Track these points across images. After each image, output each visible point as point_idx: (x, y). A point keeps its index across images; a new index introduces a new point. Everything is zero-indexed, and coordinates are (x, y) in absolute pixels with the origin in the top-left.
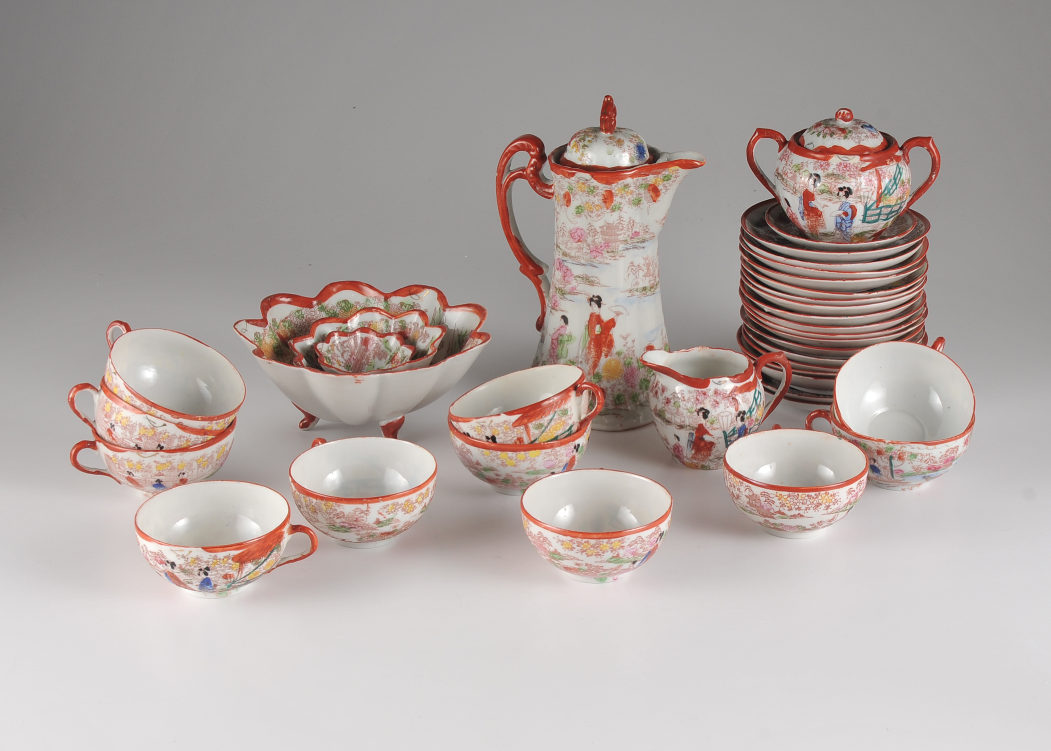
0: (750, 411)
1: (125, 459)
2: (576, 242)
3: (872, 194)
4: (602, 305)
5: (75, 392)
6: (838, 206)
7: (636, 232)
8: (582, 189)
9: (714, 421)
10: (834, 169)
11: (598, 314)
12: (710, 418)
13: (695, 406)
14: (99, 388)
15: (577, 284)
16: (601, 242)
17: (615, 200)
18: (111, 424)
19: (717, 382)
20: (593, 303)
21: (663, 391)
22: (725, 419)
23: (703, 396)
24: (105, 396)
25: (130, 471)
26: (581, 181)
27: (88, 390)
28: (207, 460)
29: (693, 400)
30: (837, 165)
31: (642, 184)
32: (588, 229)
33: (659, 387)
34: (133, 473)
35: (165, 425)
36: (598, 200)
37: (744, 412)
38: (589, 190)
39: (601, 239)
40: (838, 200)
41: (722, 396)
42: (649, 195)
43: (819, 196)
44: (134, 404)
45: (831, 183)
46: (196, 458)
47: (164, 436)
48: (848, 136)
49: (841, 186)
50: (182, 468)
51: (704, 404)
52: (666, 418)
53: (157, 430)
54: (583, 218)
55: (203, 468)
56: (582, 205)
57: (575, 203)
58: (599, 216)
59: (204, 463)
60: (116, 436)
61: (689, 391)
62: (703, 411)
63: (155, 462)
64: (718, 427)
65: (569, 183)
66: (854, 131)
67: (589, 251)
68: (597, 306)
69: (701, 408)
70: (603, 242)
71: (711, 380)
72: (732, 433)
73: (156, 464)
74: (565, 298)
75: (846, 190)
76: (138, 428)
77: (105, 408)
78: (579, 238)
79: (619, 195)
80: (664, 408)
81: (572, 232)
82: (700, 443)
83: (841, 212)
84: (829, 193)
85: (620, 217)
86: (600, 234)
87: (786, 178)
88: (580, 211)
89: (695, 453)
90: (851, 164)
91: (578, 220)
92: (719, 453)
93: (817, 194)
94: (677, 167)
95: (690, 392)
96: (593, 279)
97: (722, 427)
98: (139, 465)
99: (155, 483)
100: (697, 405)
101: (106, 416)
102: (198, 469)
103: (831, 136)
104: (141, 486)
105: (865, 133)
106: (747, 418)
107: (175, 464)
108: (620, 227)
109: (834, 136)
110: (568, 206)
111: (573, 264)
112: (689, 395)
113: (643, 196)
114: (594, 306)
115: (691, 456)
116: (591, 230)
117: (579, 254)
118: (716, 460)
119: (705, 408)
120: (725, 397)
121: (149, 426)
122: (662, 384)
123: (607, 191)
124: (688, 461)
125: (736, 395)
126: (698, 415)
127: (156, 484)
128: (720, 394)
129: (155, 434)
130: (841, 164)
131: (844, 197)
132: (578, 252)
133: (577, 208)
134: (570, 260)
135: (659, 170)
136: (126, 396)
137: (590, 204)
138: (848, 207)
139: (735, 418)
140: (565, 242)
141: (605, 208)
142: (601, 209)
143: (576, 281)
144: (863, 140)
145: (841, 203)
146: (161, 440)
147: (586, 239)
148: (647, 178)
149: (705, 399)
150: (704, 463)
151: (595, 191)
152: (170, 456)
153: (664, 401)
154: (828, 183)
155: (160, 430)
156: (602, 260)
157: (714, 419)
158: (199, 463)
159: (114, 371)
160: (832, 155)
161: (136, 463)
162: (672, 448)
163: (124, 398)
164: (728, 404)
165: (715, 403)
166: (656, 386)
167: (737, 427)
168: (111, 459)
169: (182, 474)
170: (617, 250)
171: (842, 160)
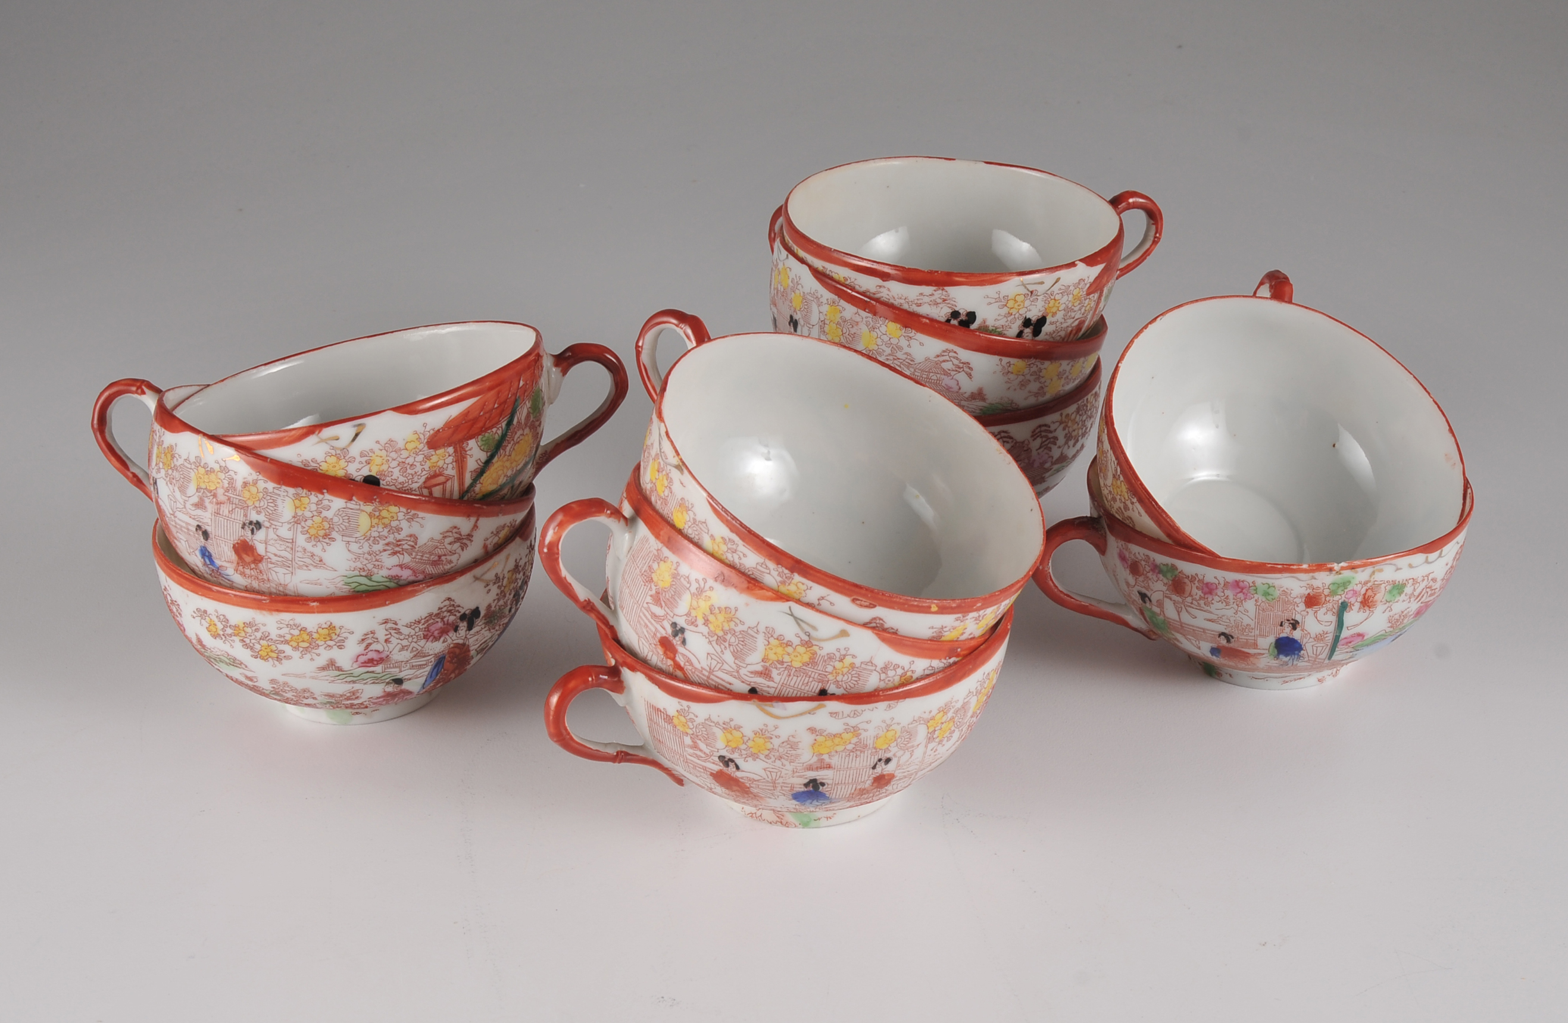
1: (717, 724)
5: (561, 525)
14: (627, 510)
18: (674, 625)
24: (652, 538)
25: (728, 755)
27: (603, 519)
28: (953, 718)
34: (740, 762)
35: (844, 634)
44: (737, 561)
46: (927, 716)
47: (838, 665)
50: (885, 746)
53: (821, 648)
55: (940, 742)
59: (944, 726)
60: (689, 661)
63: (812, 730)
73: (813, 736)
76: (761, 641)
77: (654, 576)
98: (760, 741)
99: (803, 789)
101: (657, 599)
102: (926, 747)
104: (756, 796)
107: (869, 735)
121: (797, 636)
127: (803, 792)
129: (813, 662)
136: (712, 537)
146: (830, 677)
152: (856, 714)
155: (829, 648)
158: (931, 730)
159: (675, 461)
161: (751, 735)
163: (707, 543)
168: (669, 719)
169: (882, 763)
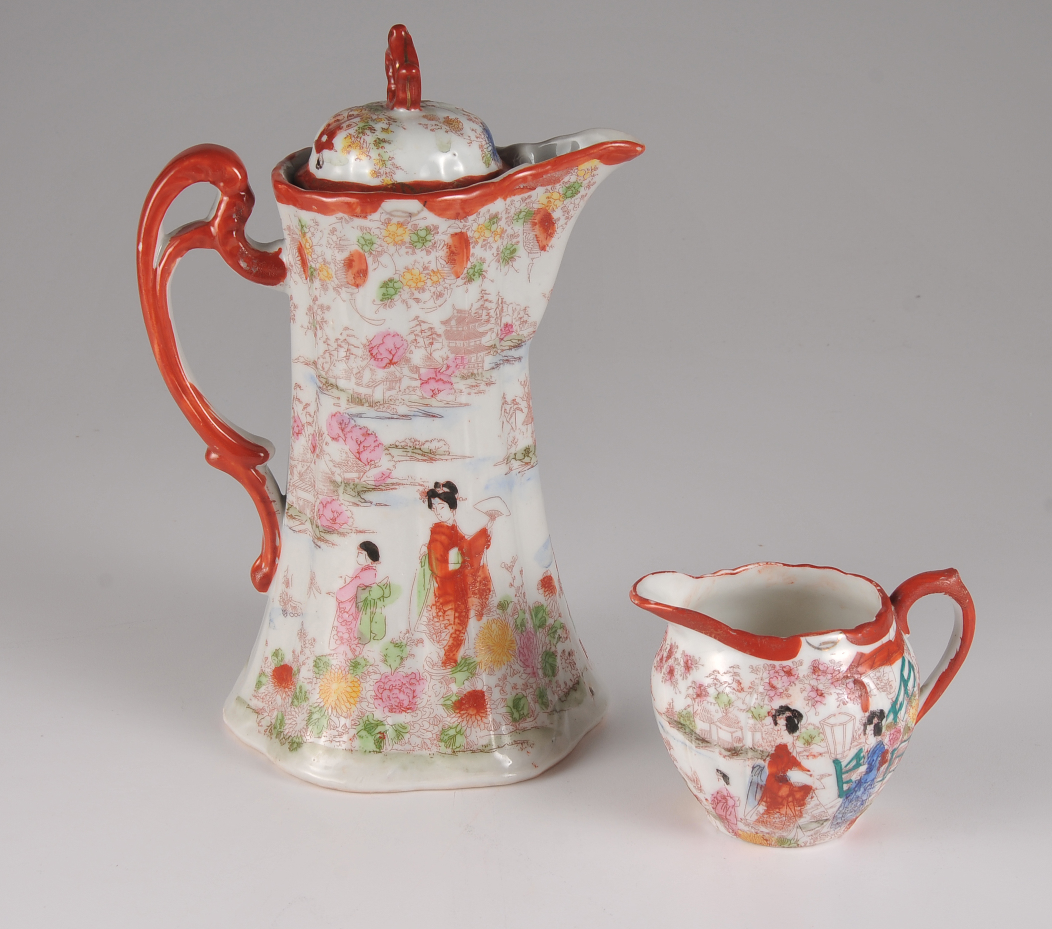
0: (895, 709)
2: (384, 367)
4: (459, 504)
7: (506, 325)
8: (397, 239)
9: (812, 738)
11: (450, 523)
12: (803, 730)
13: (766, 702)
15: (393, 463)
16: (448, 358)
17: (473, 254)
19: (817, 645)
20: (436, 501)
21: (688, 667)
22: (838, 731)
23: (785, 678)
26: (395, 220)
29: (761, 689)
31: (521, 212)
32: (412, 332)
33: (676, 659)
36: (436, 258)
37: (882, 712)
38: (415, 238)
39: (446, 349)
41: (829, 676)
42: (531, 235)
51: (789, 696)
52: (698, 731)
54: (399, 306)
56: (396, 278)
57: (376, 276)
58: (440, 295)
61: (751, 667)
62: (788, 714)
64: (821, 750)
65: (362, 228)
67: (418, 383)
68: (446, 505)
69: (781, 707)
70: (452, 356)
71: (803, 639)
72: (854, 763)
74: (366, 502)
78: (391, 357)
79: (480, 241)
80: (690, 709)
81: (374, 344)
82: (780, 788)
85: (483, 292)
86: (443, 337)
88: (391, 291)
89: (767, 812)
91: (385, 313)
92: (823, 809)
94: (596, 162)
95: (754, 670)
96: (432, 446)
97: (833, 751)
100: (771, 699)
106: (889, 727)
108: (484, 317)
110: (357, 286)
111: (380, 418)
112: (753, 677)
113: (520, 239)
114: (441, 505)
115: (755, 817)
116: (422, 331)
117: (393, 392)
118: (814, 825)
119: (792, 707)
120: (838, 680)
122: (684, 652)
123: (456, 234)
124: (746, 829)
125: (861, 674)
126: (776, 724)
128: (825, 672)
132: (390, 389)
133: (385, 285)
134: (372, 412)
135: (557, 174)
137: (416, 272)
139: (862, 728)
140: (355, 371)
141: (453, 277)
142: (444, 279)
143: (389, 457)
147: (408, 355)
148: (530, 197)
149: (790, 685)
150: (785, 834)
151: (429, 237)
153: (691, 691)
156: (451, 398)
157: (814, 733)
162: (709, 799)
164: (846, 697)
165: (813, 694)
166: (669, 657)
167: (866, 748)
170: (480, 370)
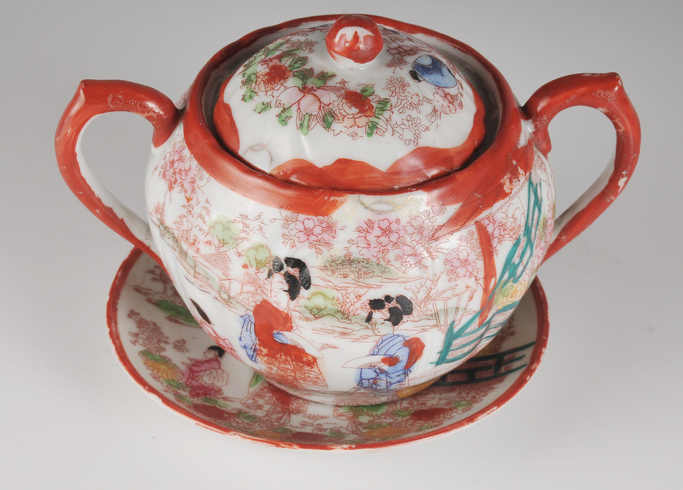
3: (471, 298)
6: (369, 345)
10: (351, 241)
30: (359, 230)
40: (369, 332)
43: (309, 323)
45: (345, 289)
48: (381, 123)
49: (378, 294)
66: (394, 100)
75: (393, 304)
83: (377, 359)
84: (339, 316)
87: (191, 252)
90: (404, 221)
93: (300, 318)
103: (327, 126)
105: (429, 101)
109: (336, 126)
130: (370, 224)
131: (389, 323)
138: (400, 345)
144: (427, 128)
145: (377, 338)
154: (336, 288)
160: (339, 199)
171: (372, 210)
